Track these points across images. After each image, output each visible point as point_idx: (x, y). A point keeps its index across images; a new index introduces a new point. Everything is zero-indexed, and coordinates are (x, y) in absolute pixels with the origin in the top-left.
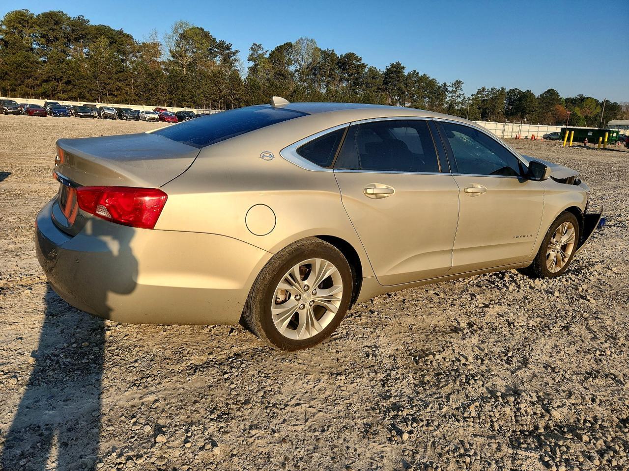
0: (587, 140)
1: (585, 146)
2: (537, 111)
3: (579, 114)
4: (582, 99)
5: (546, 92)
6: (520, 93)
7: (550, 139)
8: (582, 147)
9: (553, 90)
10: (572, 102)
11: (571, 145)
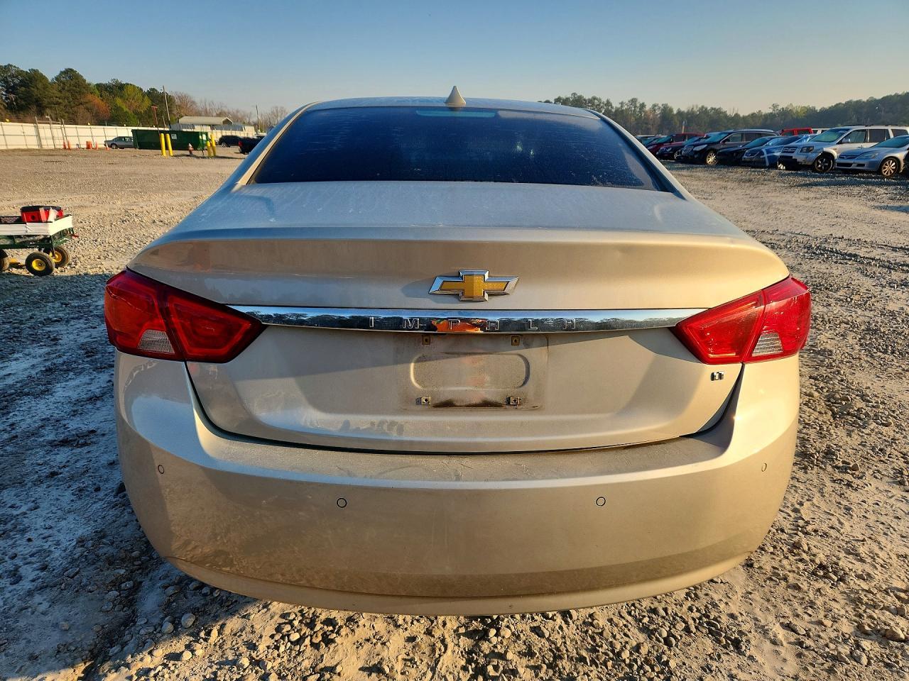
0: (190, 145)
1: (191, 155)
2: (60, 103)
3: (126, 109)
4: (121, 87)
5: (62, 73)
6: (20, 73)
7: (117, 147)
8: (187, 156)
9: (71, 70)
10: (106, 90)
11: (172, 154)
